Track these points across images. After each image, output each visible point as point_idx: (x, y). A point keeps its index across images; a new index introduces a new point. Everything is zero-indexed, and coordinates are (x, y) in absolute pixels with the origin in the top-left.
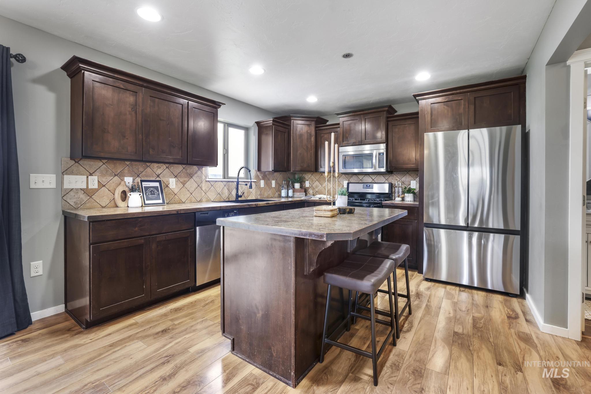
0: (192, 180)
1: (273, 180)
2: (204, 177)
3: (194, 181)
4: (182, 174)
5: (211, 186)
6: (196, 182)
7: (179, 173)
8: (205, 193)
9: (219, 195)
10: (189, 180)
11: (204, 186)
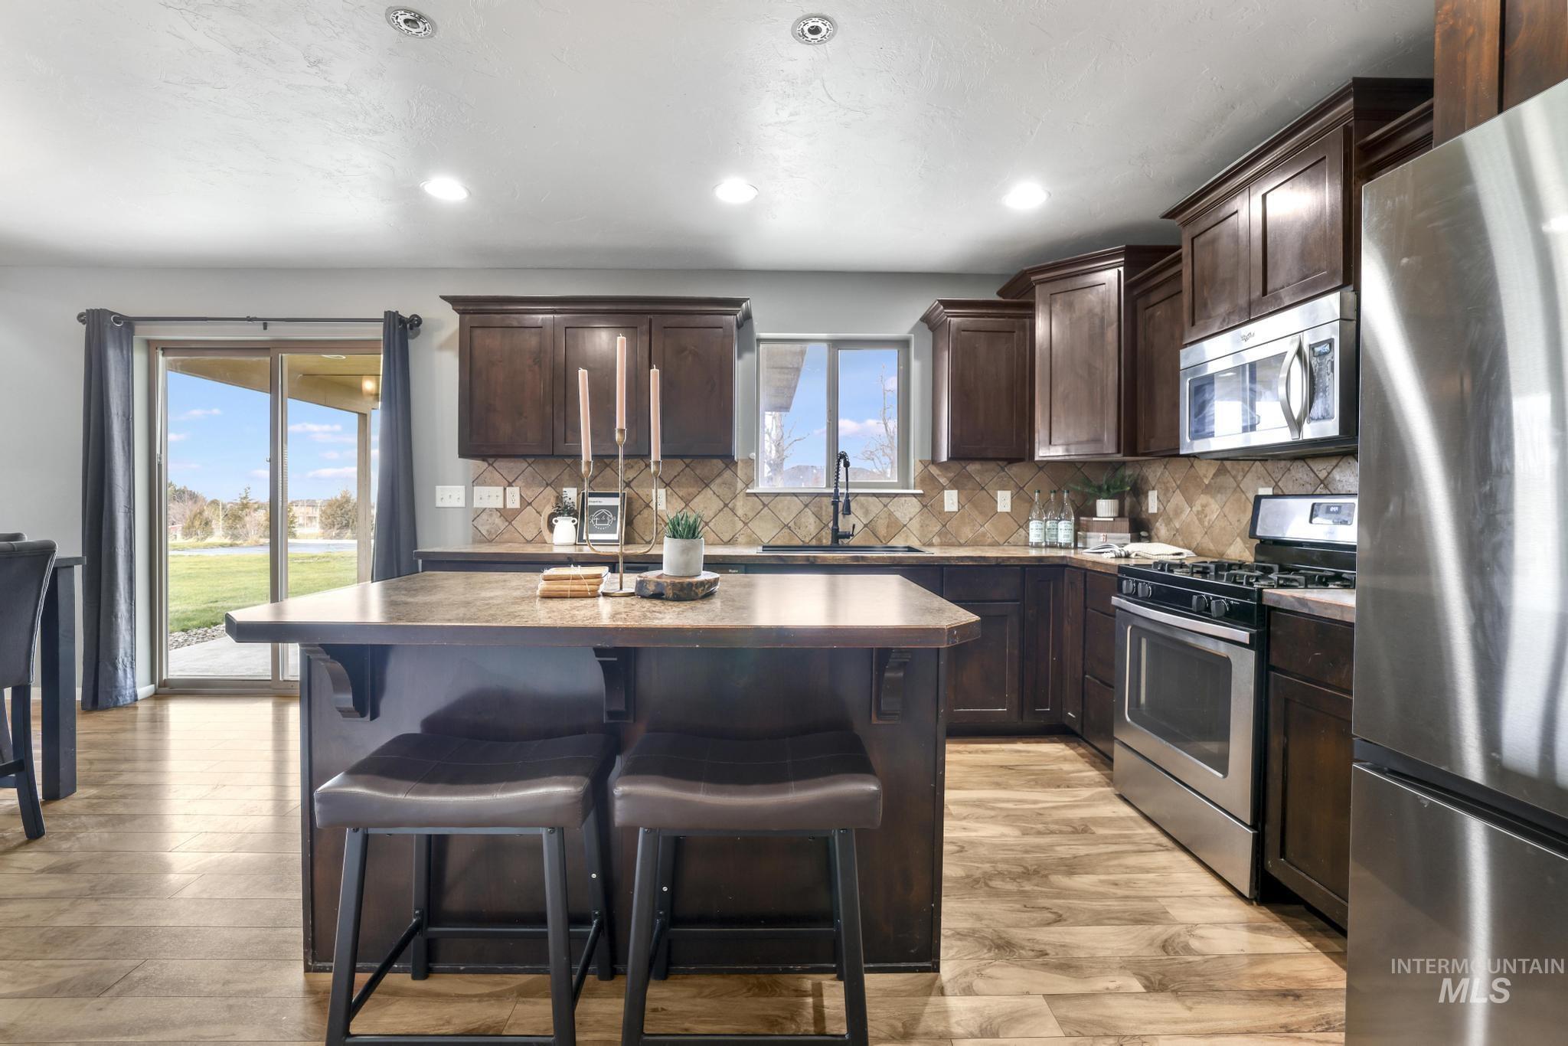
0: (708, 492)
1: (1003, 488)
2: (740, 485)
3: (714, 493)
4: (684, 480)
5: (762, 507)
6: (718, 496)
7: (675, 477)
8: (746, 524)
9: (786, 530)
10: (700, 492)
11: (741, 506)
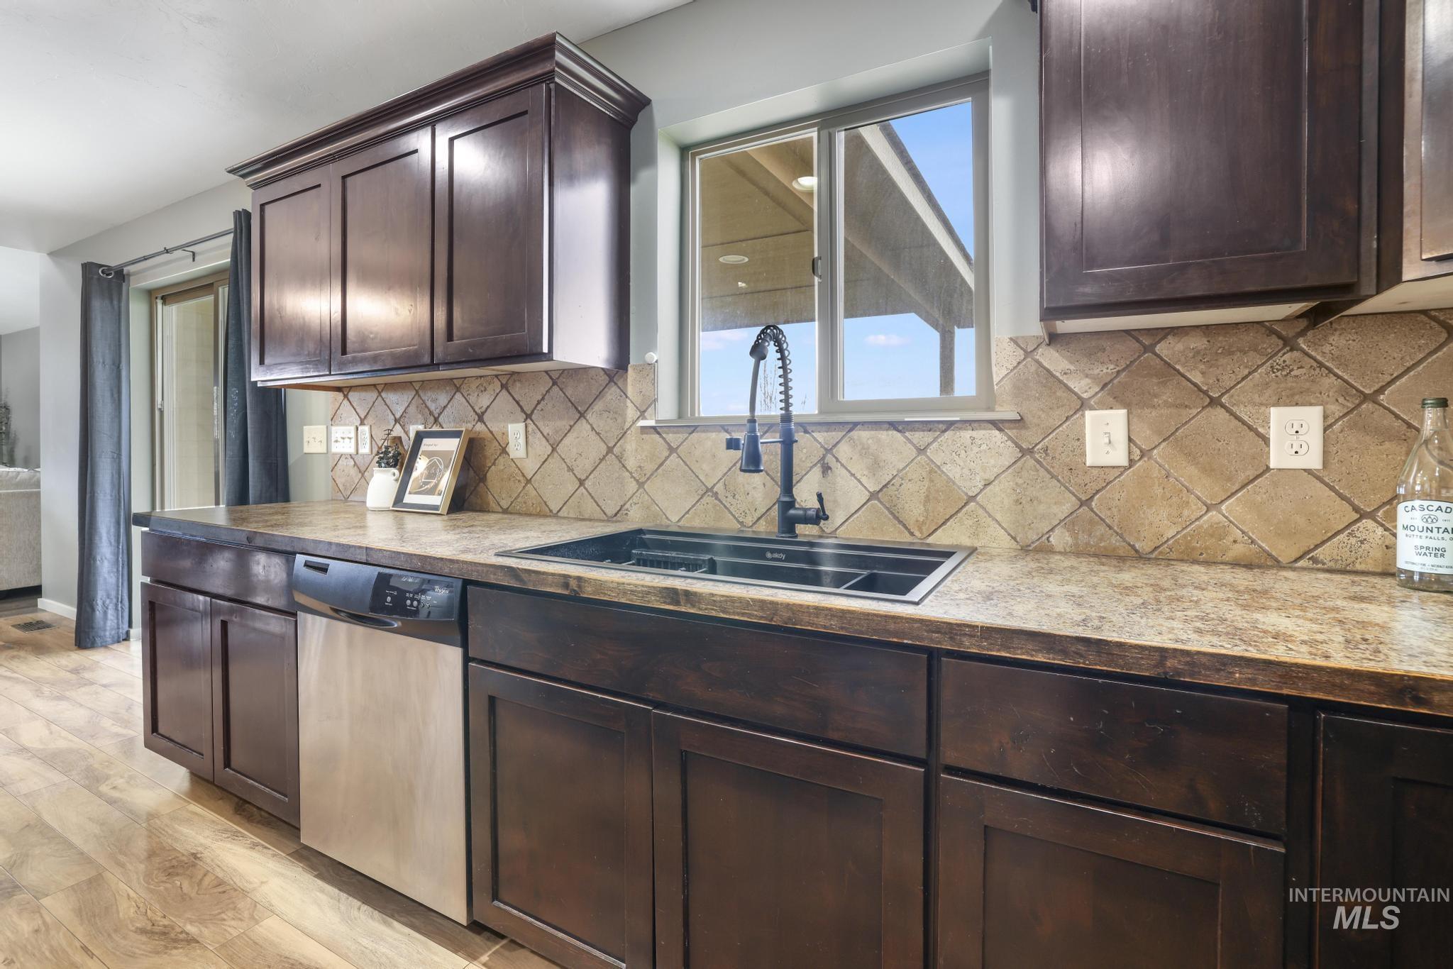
0: (583, 426)
2: (631, 413)
3: (593, 429)
4: (550, 406)
5: (666, 453)
6: (598, 434)
7: (539, 403)
8: (641, 485)
9: (708, 499)
10: (571, 427)
11: (634, 451)
